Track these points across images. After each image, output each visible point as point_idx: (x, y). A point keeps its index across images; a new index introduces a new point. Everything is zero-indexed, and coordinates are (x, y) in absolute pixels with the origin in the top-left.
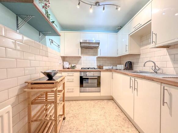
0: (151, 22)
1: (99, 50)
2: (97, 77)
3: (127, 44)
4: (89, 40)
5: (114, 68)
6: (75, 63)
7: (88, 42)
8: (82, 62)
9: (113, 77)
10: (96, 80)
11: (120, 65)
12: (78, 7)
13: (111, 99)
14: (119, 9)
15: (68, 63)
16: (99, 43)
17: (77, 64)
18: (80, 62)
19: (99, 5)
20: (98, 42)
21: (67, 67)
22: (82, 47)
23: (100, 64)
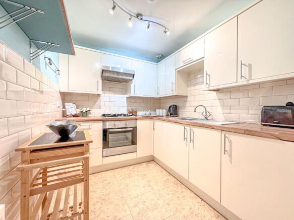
0: (204, 60)
1: (132, 86)
2: (132, 129)
3: (174, 82)
4: (112, 68)
5: (153, 113)
6: (89, 106)
7: (110, 69)
8: (102, 103)
9: (155, 127)
10: (130, 133)
11: (161, 110)
12: (111, 12)
13: (152, 160)
14: (168, 33)
15: (74, 105)
16: (134, 75)
17: (92, 107)
18: (97, 103)
19: (142, 19)
20: (132, 73)
21: (74, 113)
22: (104, 79)
23: (132, 108)
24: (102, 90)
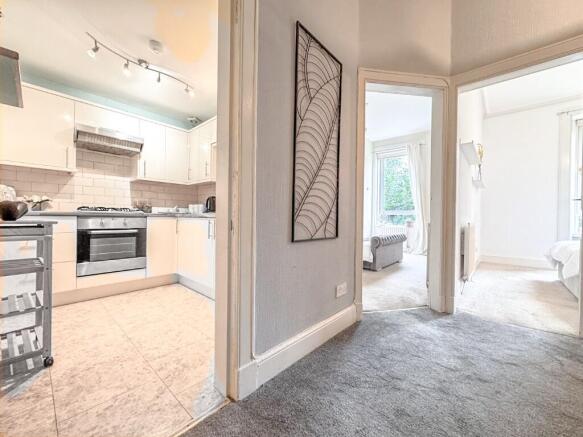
1: (140, 163)
2: (135, 231)
5: (182, 210)
8: (78, 189)
9: (179, 229)
11: (196, 206)
12: (92, 55)
16: (142, 145)
17: (53, 194)
19: (147, 68)
20: (140, 142)
22: (80, 145)
23: (142, 200)
24: (78, 165)
